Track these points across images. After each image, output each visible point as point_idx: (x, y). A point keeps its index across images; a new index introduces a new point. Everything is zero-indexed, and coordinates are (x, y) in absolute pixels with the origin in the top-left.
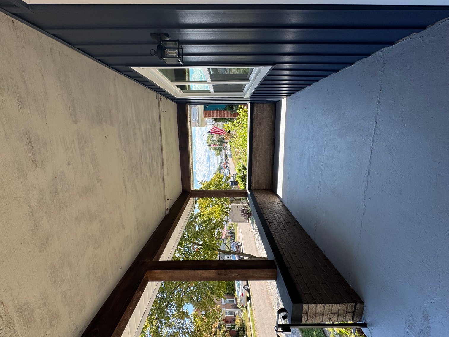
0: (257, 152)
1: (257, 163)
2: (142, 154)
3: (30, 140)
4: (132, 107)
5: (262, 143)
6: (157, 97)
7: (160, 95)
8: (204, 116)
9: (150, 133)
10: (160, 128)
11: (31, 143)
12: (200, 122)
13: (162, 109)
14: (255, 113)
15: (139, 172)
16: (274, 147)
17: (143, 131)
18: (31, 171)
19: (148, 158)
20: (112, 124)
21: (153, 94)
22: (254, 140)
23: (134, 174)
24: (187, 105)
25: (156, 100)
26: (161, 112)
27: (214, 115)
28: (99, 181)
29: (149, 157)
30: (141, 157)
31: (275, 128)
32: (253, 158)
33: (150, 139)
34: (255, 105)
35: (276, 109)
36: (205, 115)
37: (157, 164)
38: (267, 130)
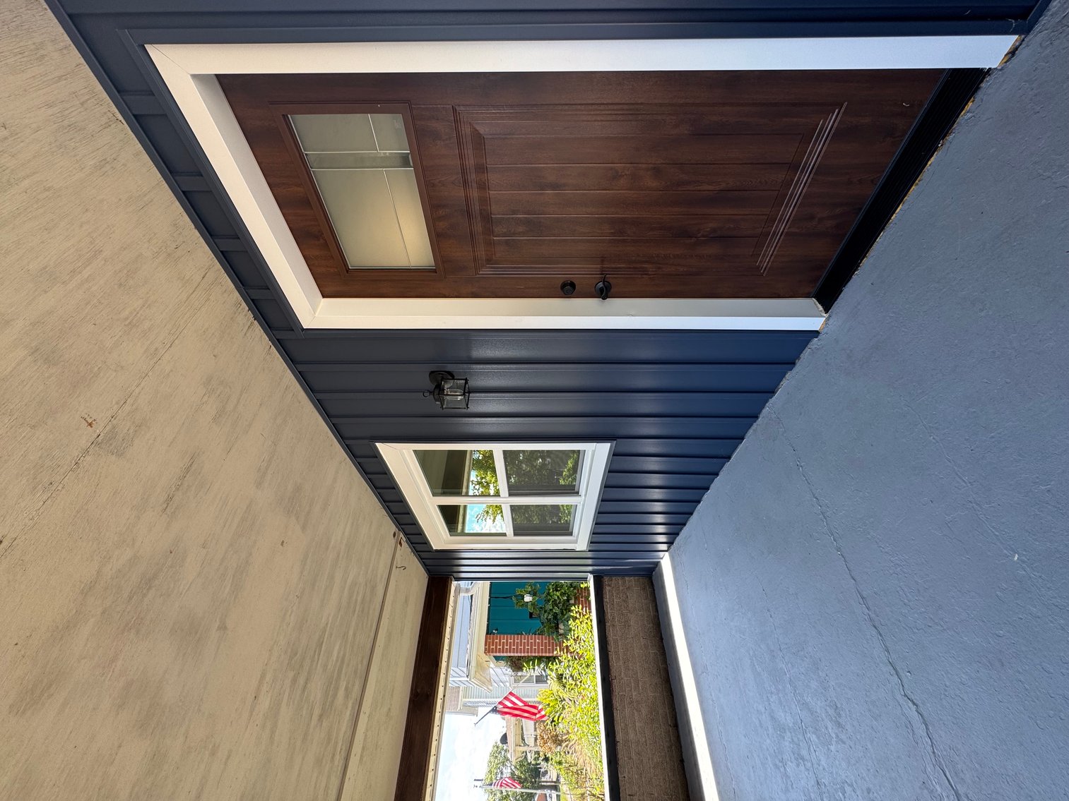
0: (627, 711)
1: (633, 755)
2: (326, 636)
3: (191, 465)
4: (347, 522)
5: (637, 682)
6: (394, 535)
7: (402, 535)
8: (486, 649)
9: (359, 599)
10: (383, 602)
11: (188, 470)
12: (473, 664)
13: (399, 562)
14: (607, 599)
15: (301, 681)
16: (672, 695)
17: (349, 581)
18: (154, 511)
19: (335, 659)
20: (304, 528)
21: (389, 527)
22: (614, 672)
23: (291, 674)
24: (451, 580)
25: (392, 541)
26: (394, 567)
27: (510, 647)
28: (223, 627)
29: (338, 657)
30: (322, 640)
31: (662, 639)
32: (619, 736)
33: (355, 611)
34: (606, 579)
35: (654, 590)
36: (489, 647)
37: (347, 696)
38: (642, 644)
